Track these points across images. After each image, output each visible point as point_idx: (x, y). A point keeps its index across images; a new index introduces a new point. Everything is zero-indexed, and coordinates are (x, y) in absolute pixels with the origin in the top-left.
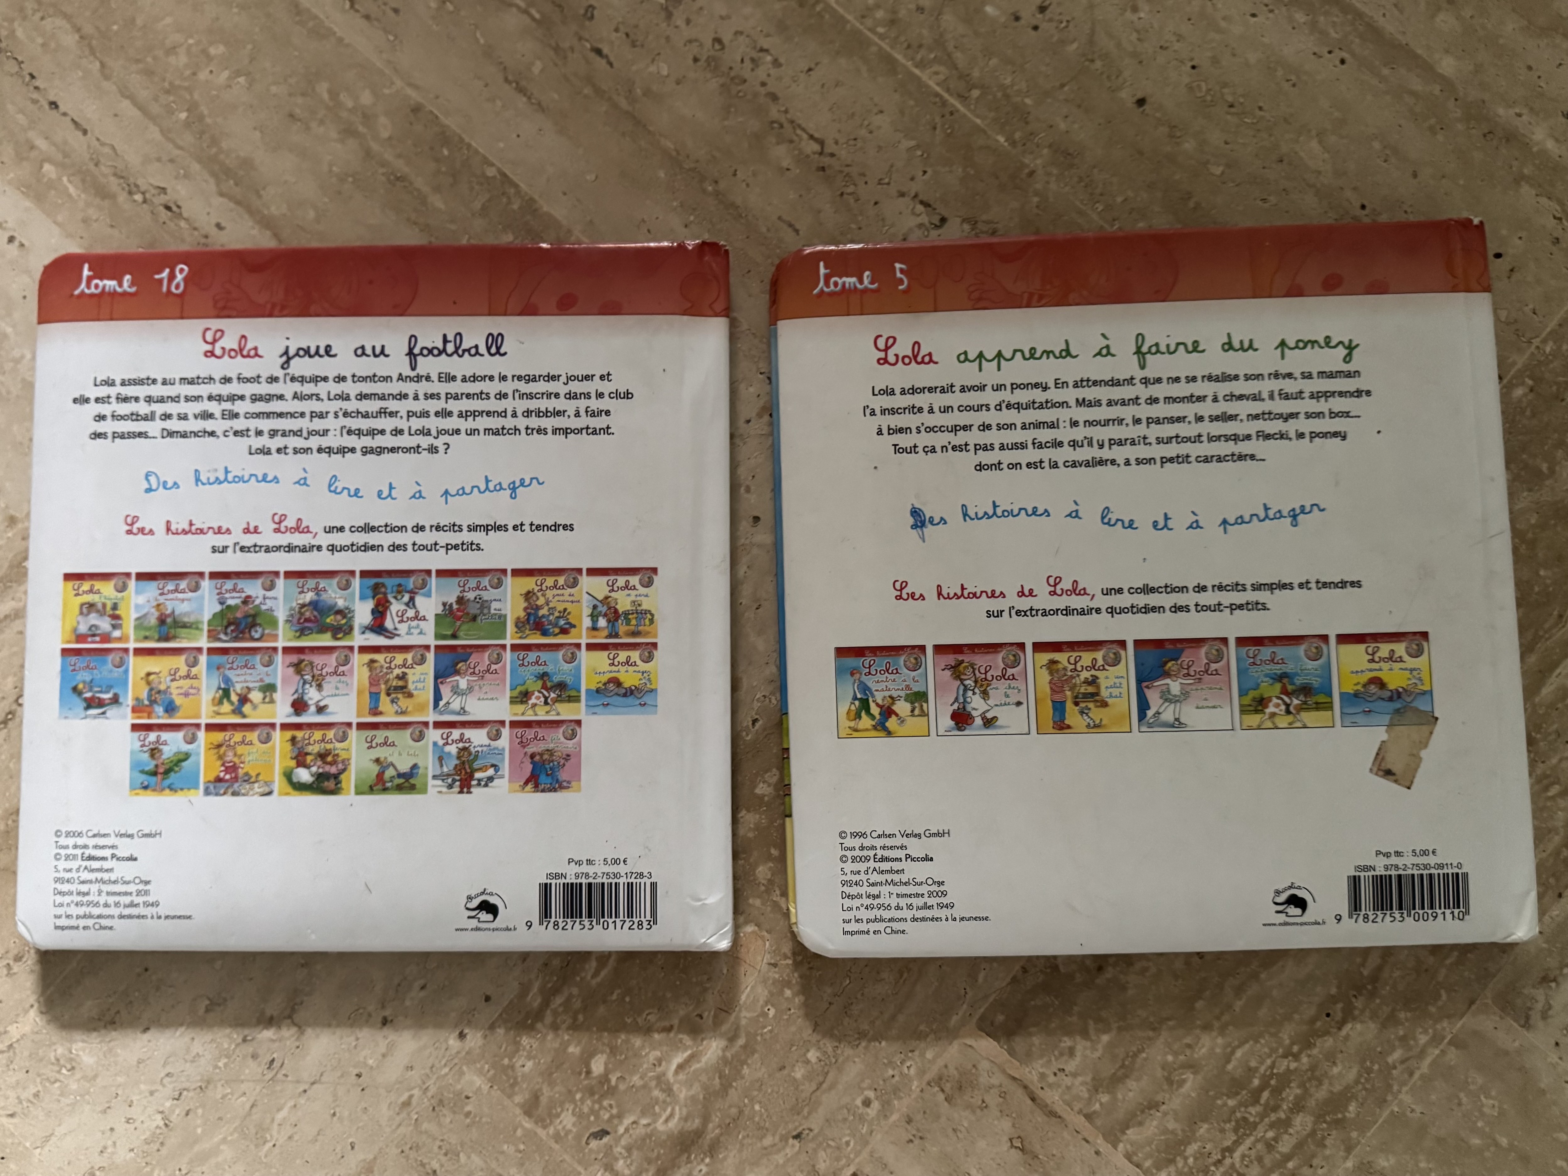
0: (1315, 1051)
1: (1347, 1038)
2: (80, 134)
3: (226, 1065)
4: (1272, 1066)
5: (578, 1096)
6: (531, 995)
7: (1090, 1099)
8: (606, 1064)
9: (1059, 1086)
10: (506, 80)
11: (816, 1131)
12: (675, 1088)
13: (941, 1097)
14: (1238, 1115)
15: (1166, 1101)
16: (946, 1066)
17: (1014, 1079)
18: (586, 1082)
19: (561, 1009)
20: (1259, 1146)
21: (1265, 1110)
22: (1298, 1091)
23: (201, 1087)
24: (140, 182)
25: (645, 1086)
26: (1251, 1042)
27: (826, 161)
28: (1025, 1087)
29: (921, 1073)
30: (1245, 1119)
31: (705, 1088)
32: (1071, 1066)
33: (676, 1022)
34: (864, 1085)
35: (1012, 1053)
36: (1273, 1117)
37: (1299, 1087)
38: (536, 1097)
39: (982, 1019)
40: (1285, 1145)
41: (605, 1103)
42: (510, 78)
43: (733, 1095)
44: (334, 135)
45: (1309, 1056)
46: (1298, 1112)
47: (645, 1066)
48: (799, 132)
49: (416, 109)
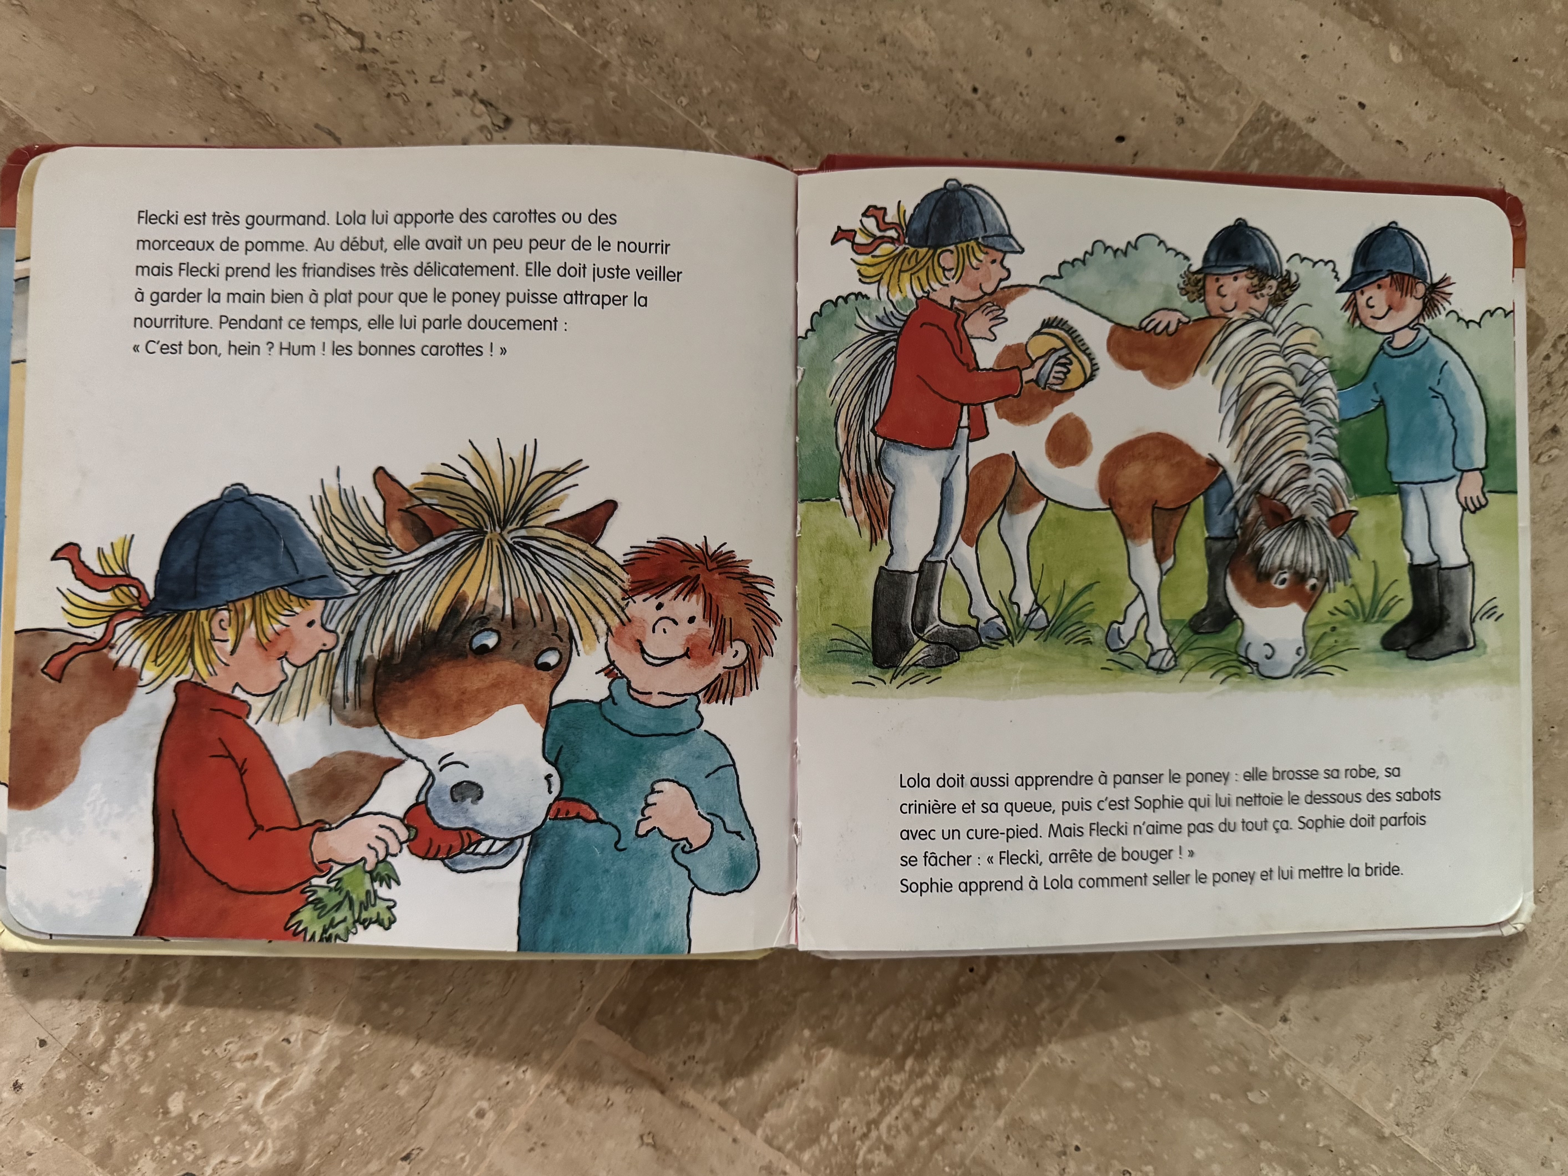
6: (92, 1035)
11: (426, 1151)
13: (562, 1100)
14: (882, 1085)
15: (806, 1078)
18: (164, 1124)
20: (906, 1115)
21: (910, 1076)
25: (230, 1122)
26: (892, 1007)
27: (368, 57)
30: (889, 1089)
31: (299, 1116)
33: (259, 1049)
34: (477, 1095)
36: (919, 1083)
38: (109, 1145)
40: (934, 1110)
41: (188, 1144)
43: (331, 1121)
45: (953, 1015)
46: (945, 1076)
47: (230, 1100)
48: (334, 25)
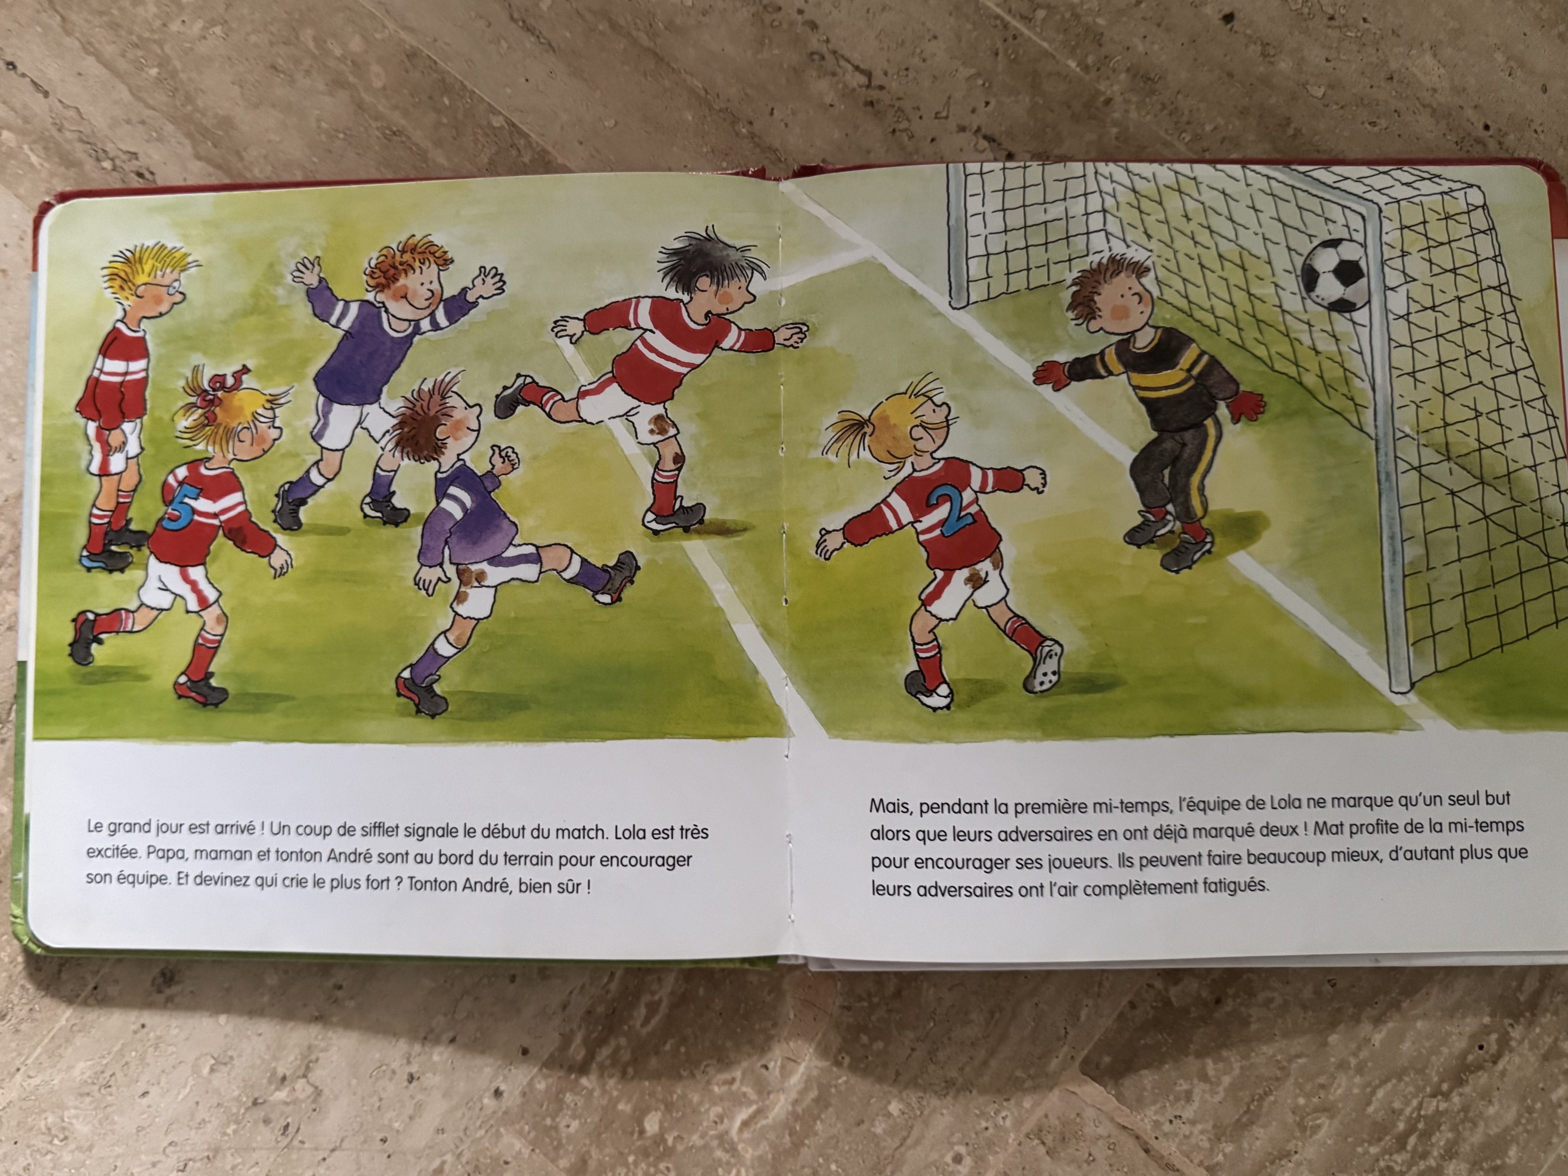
0: (1467, 1089)
1: (1503, 1073)
2: (40, 95)
3: (235, 1132)
4: (1420, 1106)
5: (631, 1159)
7: (1212, 1149)
8: (661, 1123)
9: (1176, 1135)
10: (512, 18)
12: (740, 1147)
16: (1046, 1116)
17: (1125, 1127)
19: (608, 1062)
22: (1450, 1135)
23: (208, 1157)
24: (109, 147)
28: (1138, 1138)
29: (1019, 1123)
32: (1188, 1113)
35: (1120, 1097)
37: (1451, 1130)
39: (1086, 1062)
42: (516, 16)
44: (322, 87)
49: (412, 55)
